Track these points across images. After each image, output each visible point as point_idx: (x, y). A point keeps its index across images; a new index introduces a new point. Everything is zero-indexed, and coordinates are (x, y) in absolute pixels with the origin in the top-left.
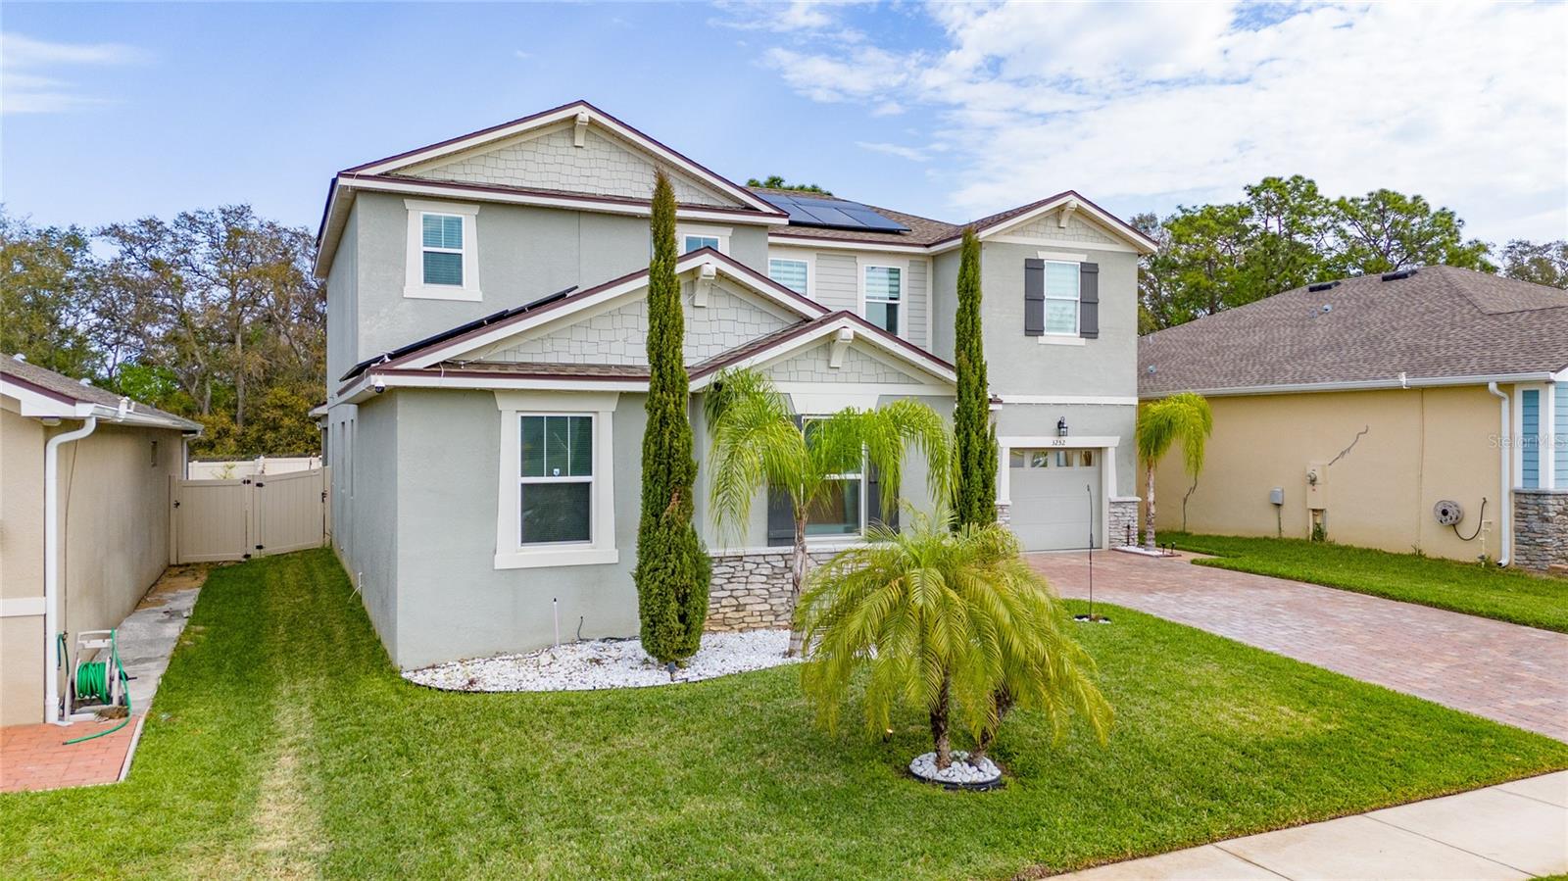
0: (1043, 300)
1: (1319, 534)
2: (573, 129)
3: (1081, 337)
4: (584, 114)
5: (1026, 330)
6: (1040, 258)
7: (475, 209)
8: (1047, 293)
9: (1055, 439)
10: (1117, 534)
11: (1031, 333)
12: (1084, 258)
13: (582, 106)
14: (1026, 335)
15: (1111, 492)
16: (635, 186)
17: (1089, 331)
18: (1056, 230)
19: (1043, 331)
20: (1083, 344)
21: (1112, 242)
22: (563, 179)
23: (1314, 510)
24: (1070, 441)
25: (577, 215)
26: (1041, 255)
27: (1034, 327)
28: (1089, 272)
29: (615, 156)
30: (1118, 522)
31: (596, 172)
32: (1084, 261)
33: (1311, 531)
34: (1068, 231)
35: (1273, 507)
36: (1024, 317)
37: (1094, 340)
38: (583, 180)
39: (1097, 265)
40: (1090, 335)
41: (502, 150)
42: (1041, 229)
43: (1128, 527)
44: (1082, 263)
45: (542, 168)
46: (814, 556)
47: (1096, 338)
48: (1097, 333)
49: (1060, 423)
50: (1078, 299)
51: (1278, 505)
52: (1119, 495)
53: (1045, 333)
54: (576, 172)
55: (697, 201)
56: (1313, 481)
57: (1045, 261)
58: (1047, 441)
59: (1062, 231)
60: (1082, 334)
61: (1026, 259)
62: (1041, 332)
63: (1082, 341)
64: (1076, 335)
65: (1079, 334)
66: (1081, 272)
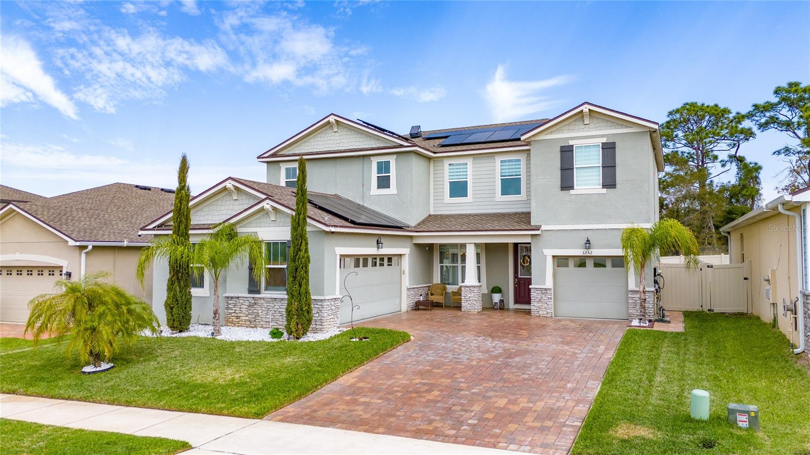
0: (573, 169)
1: (775, 321)
2: (331, 126)
3: (603, 188)
4: (332, 119)
5: (561, 187)
6: (570, 144)
8: (576, 164)
9: (585, 250)
10: (636, 311)
11: (564, 189)
12: (604, 140)
13: (332, 116)
14: (562, 190)
15: (631, 284)
16: (357, 144)
17: (609, 182)
18: (583, 126)
21: (627, 127)
23: (773, 304)
24: (596, 252)
25: (335, 159)
27: (567, 184)
28: (609, 149)
29: (349, 133)
30: (636, 304)
31: (342, 141)
34: (592, 126)
36: (560, 179)
37: (614, 189)
39: (615, 142)
40: (609, 187)
42: (572, 127)
44: (602, 143)
46: (266, 299)
48: (615, 185)
49: (588, 241)
50: (601, 165)
52: (637, 286)
53: (575, 188)
54: (335, 142)
55: (382, 145)
56: (769, 282)
57: (574, 146)
58: (579, 252)
59: (587, 126)
60: (604, 186)
61: (561, 147)
62: (572, 188)
63: (605, 191)
64: (599, 187)
65: (601, 187)
66: (602, 149)
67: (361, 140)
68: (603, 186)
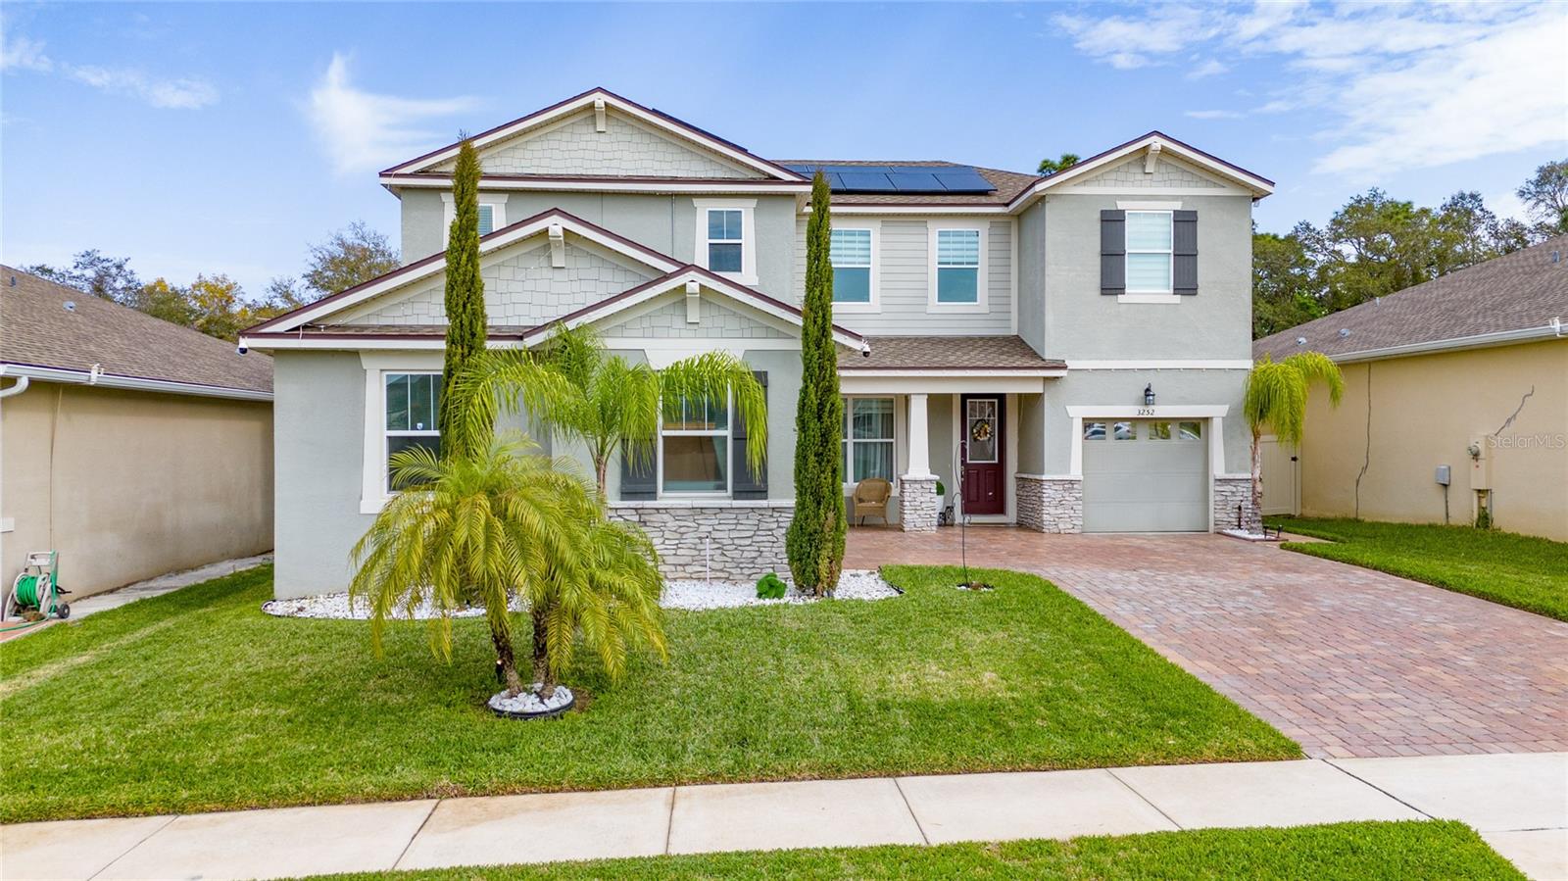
0: (1124, 255)
1: (1484, 519)
2: (594, 116)
3: (1175, 294)
4: (600, 99)
5: (1102, 289)
6: (1119, 208)
7: (505, 198)
8: (1129, 247)
9: (1141, 408)
10: (1226, 515)
11: (1108, 291)
12: (1178, 206)
13: (599, 93)
14: (1102, 294)
15: (1218, 469)
16: (657, 165)
17: (1186, 285)
18: (1140, 177)
19: (1124, 289)
20: (1179, 302)
21: (1215, 185)
22: (587, 164)
23: (1479, 491)
24: (1160, 411)
25: (599, 197)
26: (1121, 205)
27: (1112, 285)
28: (1185, 222)
29: (637, 138)
30: (1226, 502)
31: (617, 155)
32: (1179, 209)
33: (1476, 516)
34: (1156, 177)
35: (1442, 488)
36: (1099, 273)
37: (1193, 298)
38: (606, 163)
39: (1196, 212)
40: (1186, 292)
41: (529, 141)
42: (1121, 176)
43: (1240, 508)
44: (1175, 211)
45: (566, 155)
46: (672, 511)
47: (1195, 294)
48: (1196, 289)
49: (1148, 390)
50: (1171, 251)
51: (1445, 486)
52: (1227, 471)
53: (1127, 291)
54: (599, 156)
55: (719, 175)
56: (1476, 456)
57: (1127, 212)
58: (1132, 411)
59: (1148, 177)
60: (1177, 291)
61: (1102, 211)
62: (1121, 290)
63: (1177, 299)
64: (1167, 291)
65: (1172, 291)
66: (1175, 221)
67: (669, 157)
68: (1175, 289)
